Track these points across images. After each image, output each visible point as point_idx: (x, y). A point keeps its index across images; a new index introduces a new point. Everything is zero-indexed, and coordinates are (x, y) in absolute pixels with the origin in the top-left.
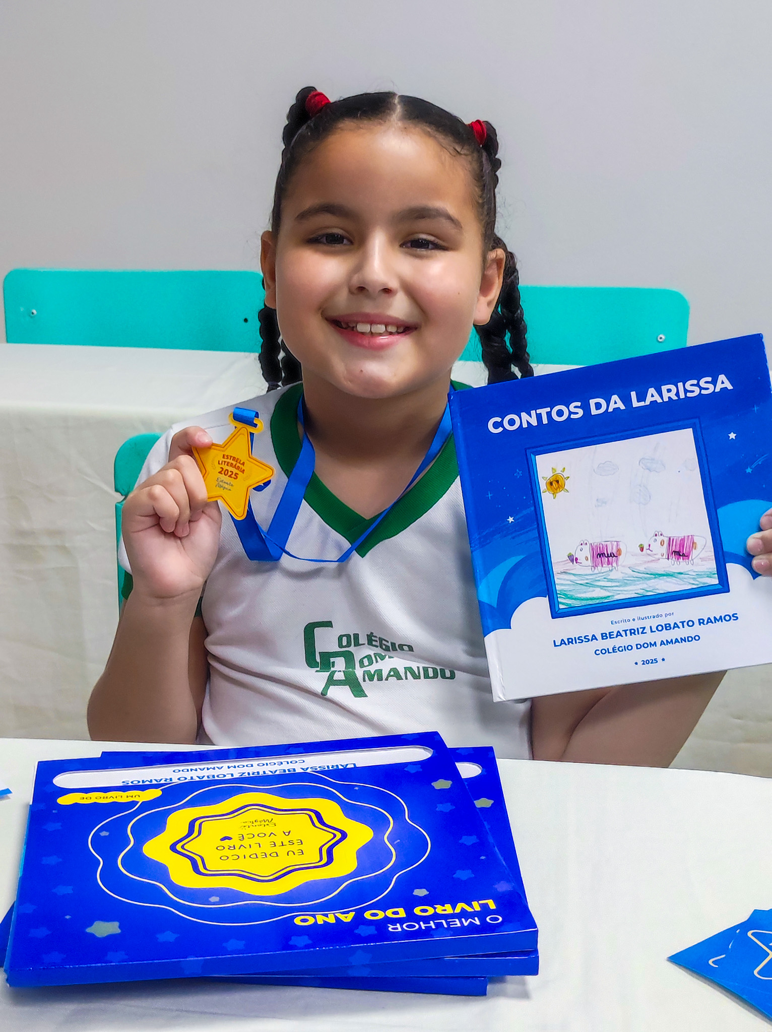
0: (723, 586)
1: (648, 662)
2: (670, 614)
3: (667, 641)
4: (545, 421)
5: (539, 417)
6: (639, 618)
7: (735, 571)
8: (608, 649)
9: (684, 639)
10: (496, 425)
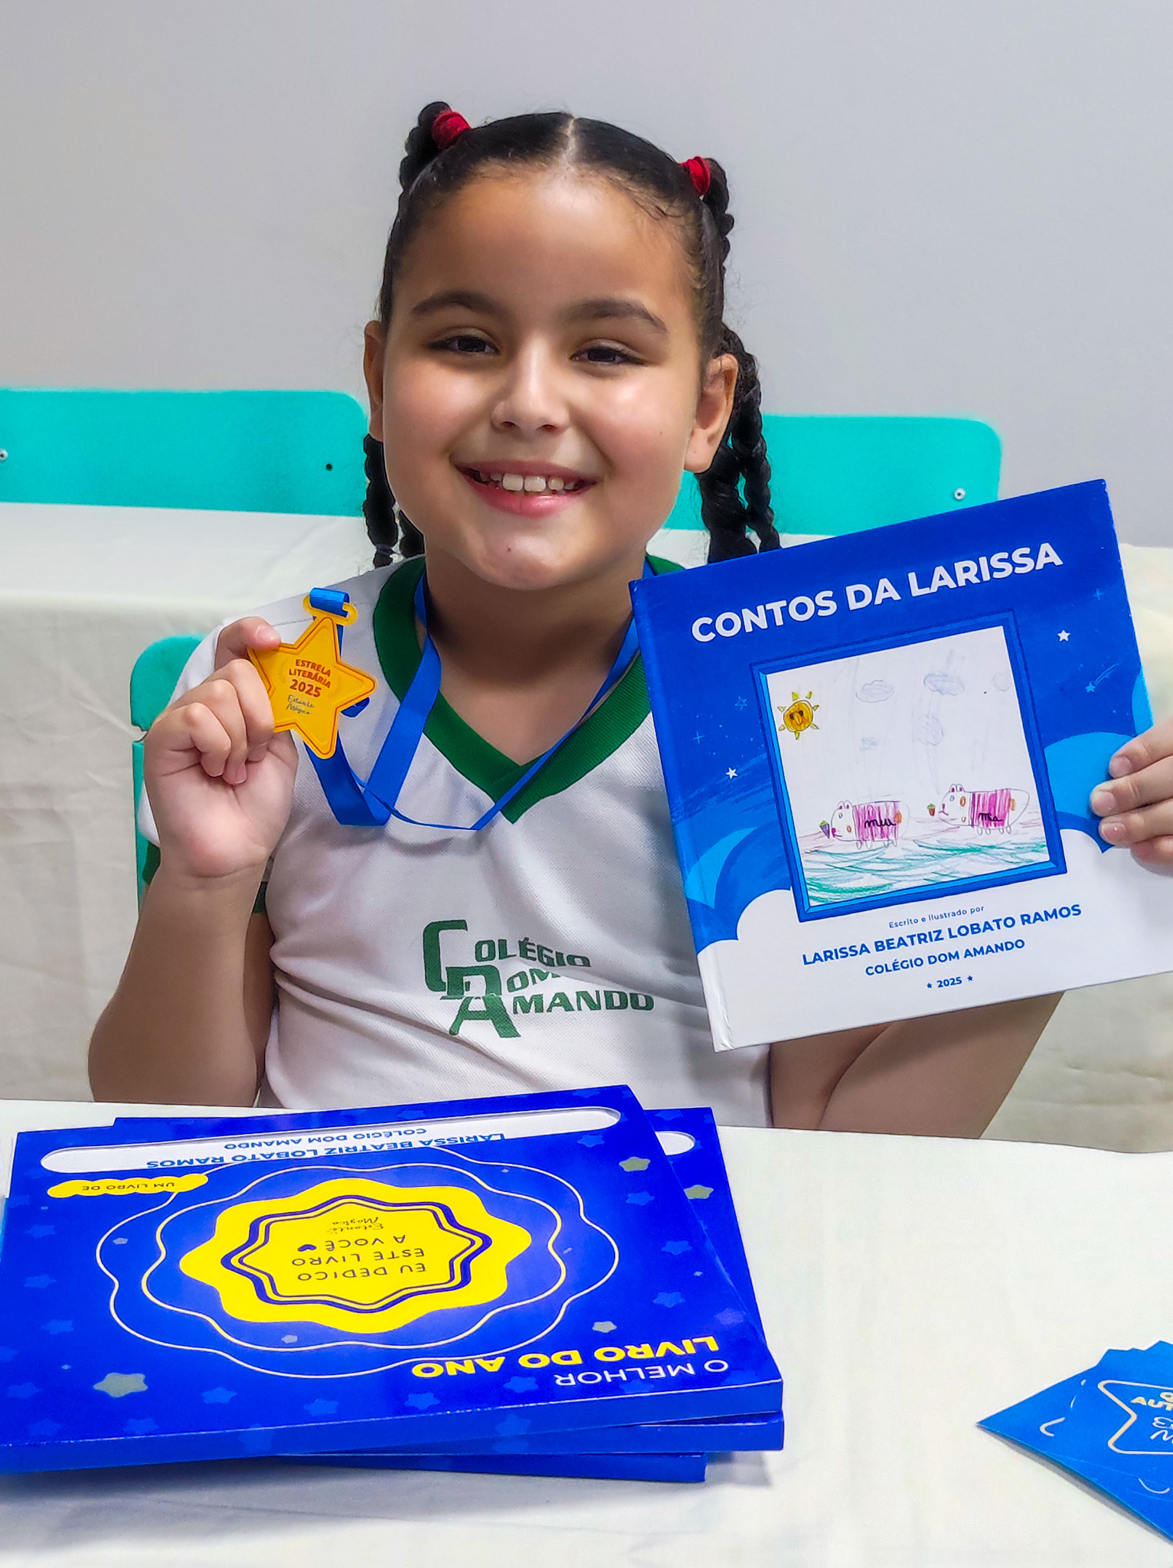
0: (1057, 865)
1: (946, 983)
2: (978, 910)
3: (974, 949)
4: (779, 622)
5: (770, 615)
6: (931, 917)
7: (1074, 841)
8: (886, 965)
9: (1000, 946)
10: (705, 629)
